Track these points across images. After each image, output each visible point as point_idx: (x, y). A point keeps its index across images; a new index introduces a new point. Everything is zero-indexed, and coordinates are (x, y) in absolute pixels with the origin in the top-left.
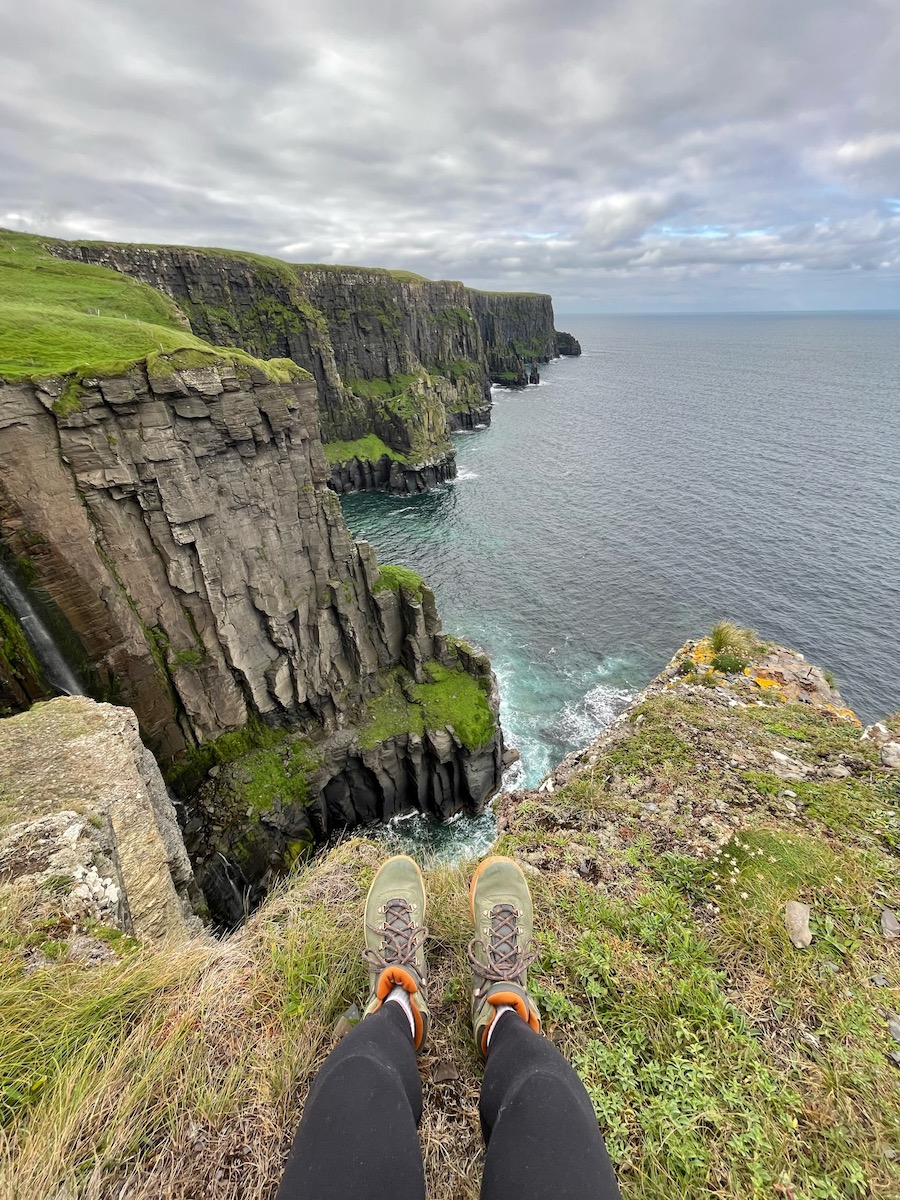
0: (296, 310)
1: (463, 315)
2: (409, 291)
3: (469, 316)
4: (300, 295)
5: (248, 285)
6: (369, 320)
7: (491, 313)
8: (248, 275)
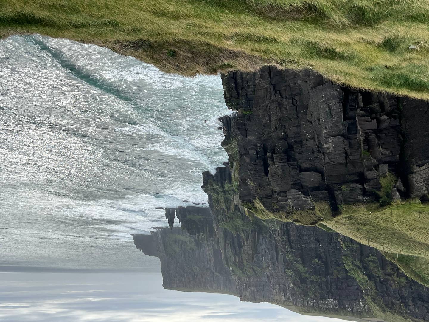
0: (371, 277)
1: (239, 272)
2: (285, 294)
3: (233, 271)
4: (366, 290)
5: (413, 299)
6: (315, 268)
7: (218, 274)
8: (412, 308)
